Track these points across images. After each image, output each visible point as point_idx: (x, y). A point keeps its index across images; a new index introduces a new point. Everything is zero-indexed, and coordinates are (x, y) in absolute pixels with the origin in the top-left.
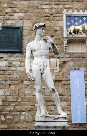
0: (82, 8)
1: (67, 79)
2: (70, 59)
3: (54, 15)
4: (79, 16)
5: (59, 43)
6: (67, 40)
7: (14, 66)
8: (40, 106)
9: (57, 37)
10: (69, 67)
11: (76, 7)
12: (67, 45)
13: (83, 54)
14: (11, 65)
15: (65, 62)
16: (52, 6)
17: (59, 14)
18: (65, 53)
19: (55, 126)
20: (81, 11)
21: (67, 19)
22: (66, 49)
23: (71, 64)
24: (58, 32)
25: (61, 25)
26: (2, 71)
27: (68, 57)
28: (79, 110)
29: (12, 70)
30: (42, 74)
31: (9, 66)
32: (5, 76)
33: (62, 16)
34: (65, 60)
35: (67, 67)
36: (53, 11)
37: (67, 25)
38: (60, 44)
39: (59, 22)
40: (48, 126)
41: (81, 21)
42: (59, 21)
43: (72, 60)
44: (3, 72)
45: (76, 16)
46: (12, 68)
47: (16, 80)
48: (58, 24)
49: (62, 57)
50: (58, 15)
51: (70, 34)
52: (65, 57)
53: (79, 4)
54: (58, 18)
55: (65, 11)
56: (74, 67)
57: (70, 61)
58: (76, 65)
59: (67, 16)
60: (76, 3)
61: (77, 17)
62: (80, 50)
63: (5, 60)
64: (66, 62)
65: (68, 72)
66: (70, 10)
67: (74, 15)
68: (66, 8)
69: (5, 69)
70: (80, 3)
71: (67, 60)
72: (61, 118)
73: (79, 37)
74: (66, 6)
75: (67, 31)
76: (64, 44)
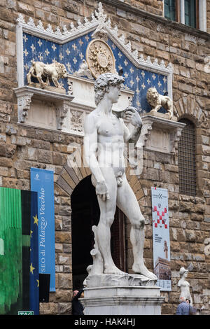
0: (50, 18)
1: (24, 188)
2: (29, 141)
4: (46, 38)
5: (10, 98)
6: (32, 95)
8: (104, 254)
9: (5, 82)
10: (27, 159)
11: (39, 13)
12: (28, 108)
13: (50, 133)
15: (19, 147)
17: (8, 23)
18: (19, 126)
20: (50, 26)
21: (24, 40)
22: (25, 116)
23: (31, 153)
24: (8, 69)
25: (13, 53)
27: (25, 136)
28: (43, 261)
30: (119, 186)
33: (13, 30)
34: (20, 142)
35: (21, 159)
37: (24, 55)
38: (11, 101)
39: (7, 42)
41: (47, 52)
42: (8, 39)
43: (33, 144)
45: (40, 36)
48: (6, 47)
49: (15, 135)
52: (21, 136)
53: (43, 6)
54: (6, 33)
55: (21, 19)
56: (36, 161)
57: (29, 145)
58: (40, 156)
59: (24, 34)
61: (41, 39)
62: (46, 123)
65: (25, 171)
66: (31, 19)
67: (37, 35)
68: (21, 11)
70: (47, 5)
71: (25, 143)
73: (55, 94)
74: (22, 6)
75: (26, 71)
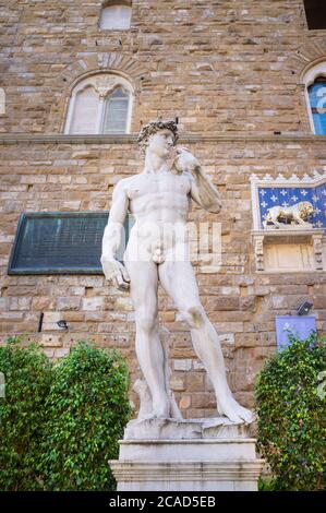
0: (296, 169)
1: (268, 343)
2: (273, 289)
3: (227, 187)
5: (243, 250)
6: (263, 237)
7: (122, 309)
9: (238, 235)
10: (272, 308)
11: (280, 169)
12: (262, 252)
13: (307, 276)
14: (111, 306)
15: (259, 297)
16: (222, 168)
17: (240, 185)
18: (258, 275)
19: (202, 464)
20: (294, 176)
21: (260, 195)
22: (260, 261)
23: (278, 301)
24: (240, 224)
25: (247, 208)
26: (88, 321)
27: (267, 285)
29: (114, 321)
31: (107, 310)
32: (93, 337)
33: (248, 189)
34: (260, 291)
35: (266, 310)
36: (226, 178)
37: (261, 206)
38: (246, 252)
39: (240, 201)
40: (168, 465)
41: (295, 198)
42: (240, 198)
43: (280, 291)
44: (90, 324)
45: (282, 186)
46: (114, 315)
47: (124, 347)
48: (237, 205)
49: (253, 285)
50: (238, 186)
51: (270, 223)
52: (261, 285)
53: (286, 163)
54: (237, 194)
55: (254, 178)
56: (286, 309)
57: (274, 293)
58: (292, 303)
59: (260, 189)
60: (281, 162)
61: (285, 189)
62: (300, 265)
63: (98, 294)
64: (262, 296)
65: (269, 323)
66: (268, 175)
67: (276, 185)
68: (257, 172)
69: (96, 317)
70: (290, 160)
71: (267, 292)
72: (228, 427)
74: (258, 168)
75: (263, 220)
76: (256, 248)
